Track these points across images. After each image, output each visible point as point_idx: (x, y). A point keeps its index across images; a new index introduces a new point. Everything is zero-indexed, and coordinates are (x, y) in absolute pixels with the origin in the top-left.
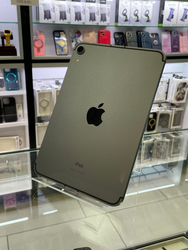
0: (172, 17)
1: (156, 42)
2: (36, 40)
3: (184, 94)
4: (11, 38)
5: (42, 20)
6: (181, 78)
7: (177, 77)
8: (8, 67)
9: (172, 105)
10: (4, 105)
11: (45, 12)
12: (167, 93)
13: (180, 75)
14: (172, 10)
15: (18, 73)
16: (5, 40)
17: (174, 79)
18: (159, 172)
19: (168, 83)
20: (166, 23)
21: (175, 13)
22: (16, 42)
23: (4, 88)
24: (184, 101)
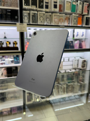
0: (78, 35)
1: (71, 44)
2: (26, 45)
3: (85, 65)
4: (17, 44)
5: (29, 37)
6: (83, 58)
7: (82, 58)
8: (15, 55)
9: (81, 69)
10: (14, 70)
11: (30, 34)
12: (78, 65)
13: (83, 57)
14: (78, 33)
15: (19, 58)
16: (14, 45)
17: (81, 59)
18: (77, 99)
19: (78, 61)
20: (75, 38)
21: (79, 34)
22: (19, 45)
23: (14, 63)
24: (85, 68)
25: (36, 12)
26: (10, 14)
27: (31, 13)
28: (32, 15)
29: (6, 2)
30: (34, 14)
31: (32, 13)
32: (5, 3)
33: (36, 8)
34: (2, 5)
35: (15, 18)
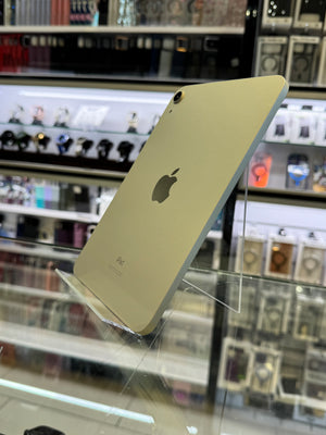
25: (316, 40)
26: (215, 50)
27: (292, 43)
28: (295, 53)
29: (208, 12)
30: (306, 45)
31: (296, 44)
32: (205, 15)
33: (320, 25)
34: (194, 22)
35: (229, 64)
